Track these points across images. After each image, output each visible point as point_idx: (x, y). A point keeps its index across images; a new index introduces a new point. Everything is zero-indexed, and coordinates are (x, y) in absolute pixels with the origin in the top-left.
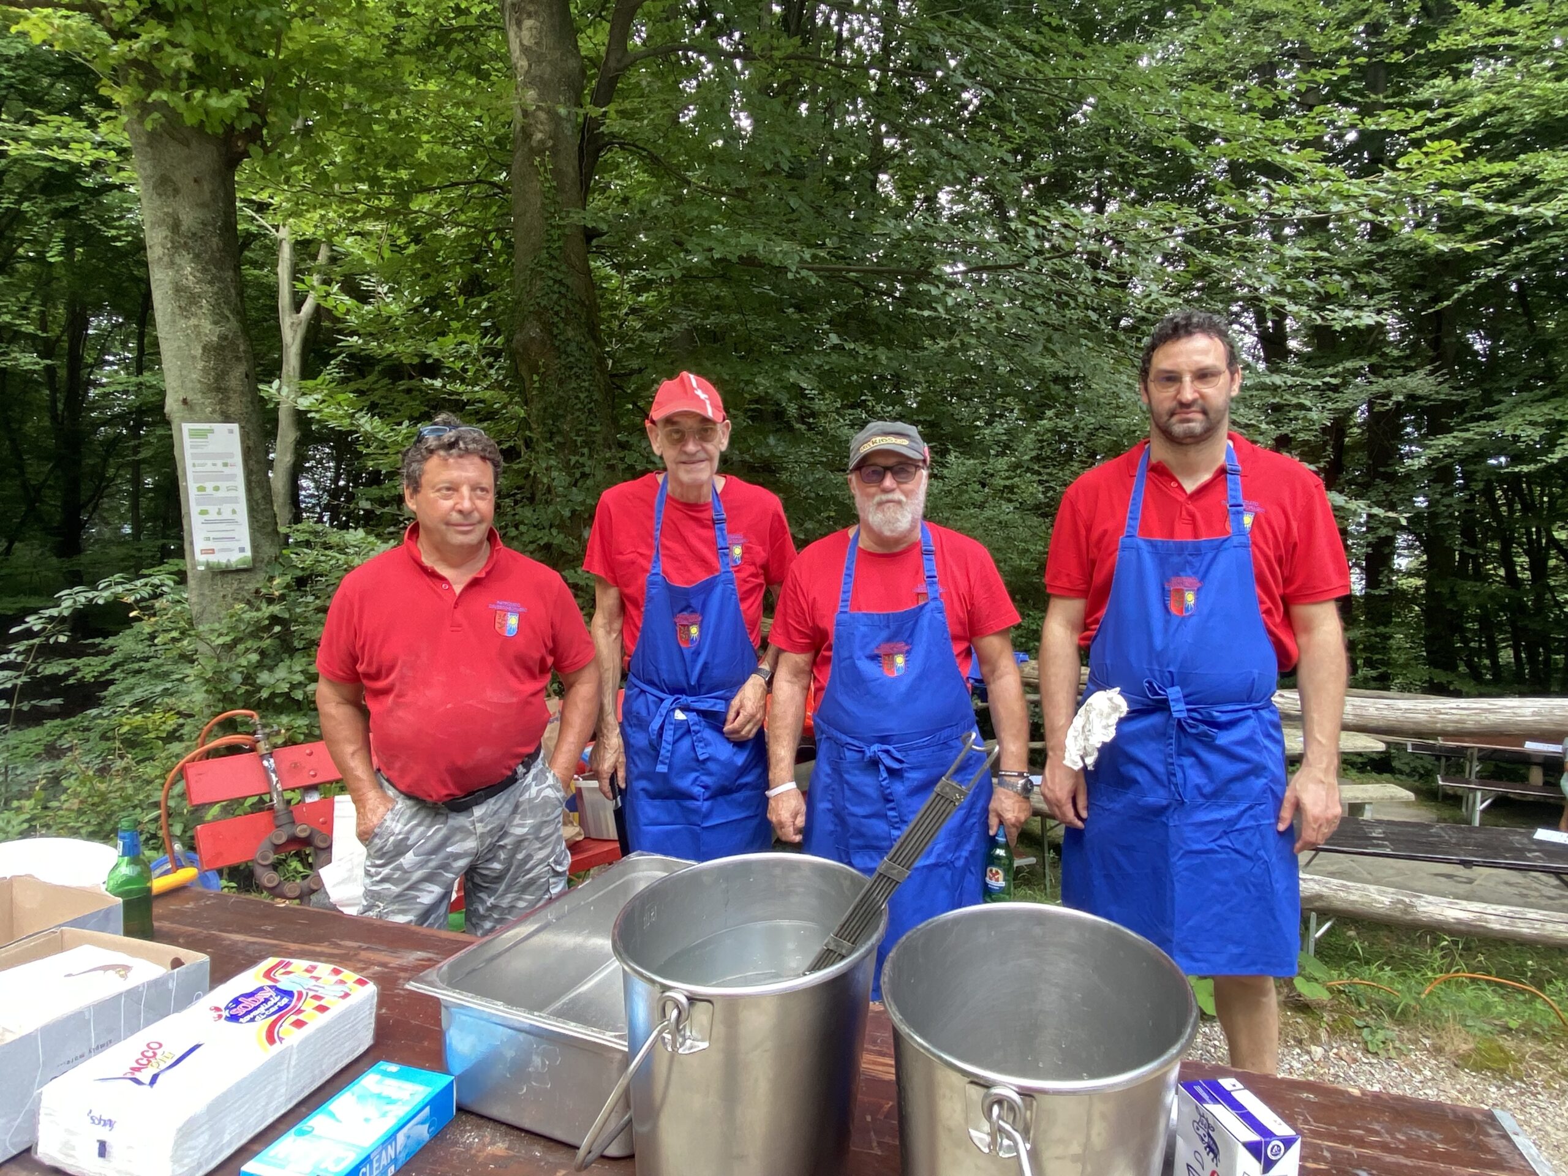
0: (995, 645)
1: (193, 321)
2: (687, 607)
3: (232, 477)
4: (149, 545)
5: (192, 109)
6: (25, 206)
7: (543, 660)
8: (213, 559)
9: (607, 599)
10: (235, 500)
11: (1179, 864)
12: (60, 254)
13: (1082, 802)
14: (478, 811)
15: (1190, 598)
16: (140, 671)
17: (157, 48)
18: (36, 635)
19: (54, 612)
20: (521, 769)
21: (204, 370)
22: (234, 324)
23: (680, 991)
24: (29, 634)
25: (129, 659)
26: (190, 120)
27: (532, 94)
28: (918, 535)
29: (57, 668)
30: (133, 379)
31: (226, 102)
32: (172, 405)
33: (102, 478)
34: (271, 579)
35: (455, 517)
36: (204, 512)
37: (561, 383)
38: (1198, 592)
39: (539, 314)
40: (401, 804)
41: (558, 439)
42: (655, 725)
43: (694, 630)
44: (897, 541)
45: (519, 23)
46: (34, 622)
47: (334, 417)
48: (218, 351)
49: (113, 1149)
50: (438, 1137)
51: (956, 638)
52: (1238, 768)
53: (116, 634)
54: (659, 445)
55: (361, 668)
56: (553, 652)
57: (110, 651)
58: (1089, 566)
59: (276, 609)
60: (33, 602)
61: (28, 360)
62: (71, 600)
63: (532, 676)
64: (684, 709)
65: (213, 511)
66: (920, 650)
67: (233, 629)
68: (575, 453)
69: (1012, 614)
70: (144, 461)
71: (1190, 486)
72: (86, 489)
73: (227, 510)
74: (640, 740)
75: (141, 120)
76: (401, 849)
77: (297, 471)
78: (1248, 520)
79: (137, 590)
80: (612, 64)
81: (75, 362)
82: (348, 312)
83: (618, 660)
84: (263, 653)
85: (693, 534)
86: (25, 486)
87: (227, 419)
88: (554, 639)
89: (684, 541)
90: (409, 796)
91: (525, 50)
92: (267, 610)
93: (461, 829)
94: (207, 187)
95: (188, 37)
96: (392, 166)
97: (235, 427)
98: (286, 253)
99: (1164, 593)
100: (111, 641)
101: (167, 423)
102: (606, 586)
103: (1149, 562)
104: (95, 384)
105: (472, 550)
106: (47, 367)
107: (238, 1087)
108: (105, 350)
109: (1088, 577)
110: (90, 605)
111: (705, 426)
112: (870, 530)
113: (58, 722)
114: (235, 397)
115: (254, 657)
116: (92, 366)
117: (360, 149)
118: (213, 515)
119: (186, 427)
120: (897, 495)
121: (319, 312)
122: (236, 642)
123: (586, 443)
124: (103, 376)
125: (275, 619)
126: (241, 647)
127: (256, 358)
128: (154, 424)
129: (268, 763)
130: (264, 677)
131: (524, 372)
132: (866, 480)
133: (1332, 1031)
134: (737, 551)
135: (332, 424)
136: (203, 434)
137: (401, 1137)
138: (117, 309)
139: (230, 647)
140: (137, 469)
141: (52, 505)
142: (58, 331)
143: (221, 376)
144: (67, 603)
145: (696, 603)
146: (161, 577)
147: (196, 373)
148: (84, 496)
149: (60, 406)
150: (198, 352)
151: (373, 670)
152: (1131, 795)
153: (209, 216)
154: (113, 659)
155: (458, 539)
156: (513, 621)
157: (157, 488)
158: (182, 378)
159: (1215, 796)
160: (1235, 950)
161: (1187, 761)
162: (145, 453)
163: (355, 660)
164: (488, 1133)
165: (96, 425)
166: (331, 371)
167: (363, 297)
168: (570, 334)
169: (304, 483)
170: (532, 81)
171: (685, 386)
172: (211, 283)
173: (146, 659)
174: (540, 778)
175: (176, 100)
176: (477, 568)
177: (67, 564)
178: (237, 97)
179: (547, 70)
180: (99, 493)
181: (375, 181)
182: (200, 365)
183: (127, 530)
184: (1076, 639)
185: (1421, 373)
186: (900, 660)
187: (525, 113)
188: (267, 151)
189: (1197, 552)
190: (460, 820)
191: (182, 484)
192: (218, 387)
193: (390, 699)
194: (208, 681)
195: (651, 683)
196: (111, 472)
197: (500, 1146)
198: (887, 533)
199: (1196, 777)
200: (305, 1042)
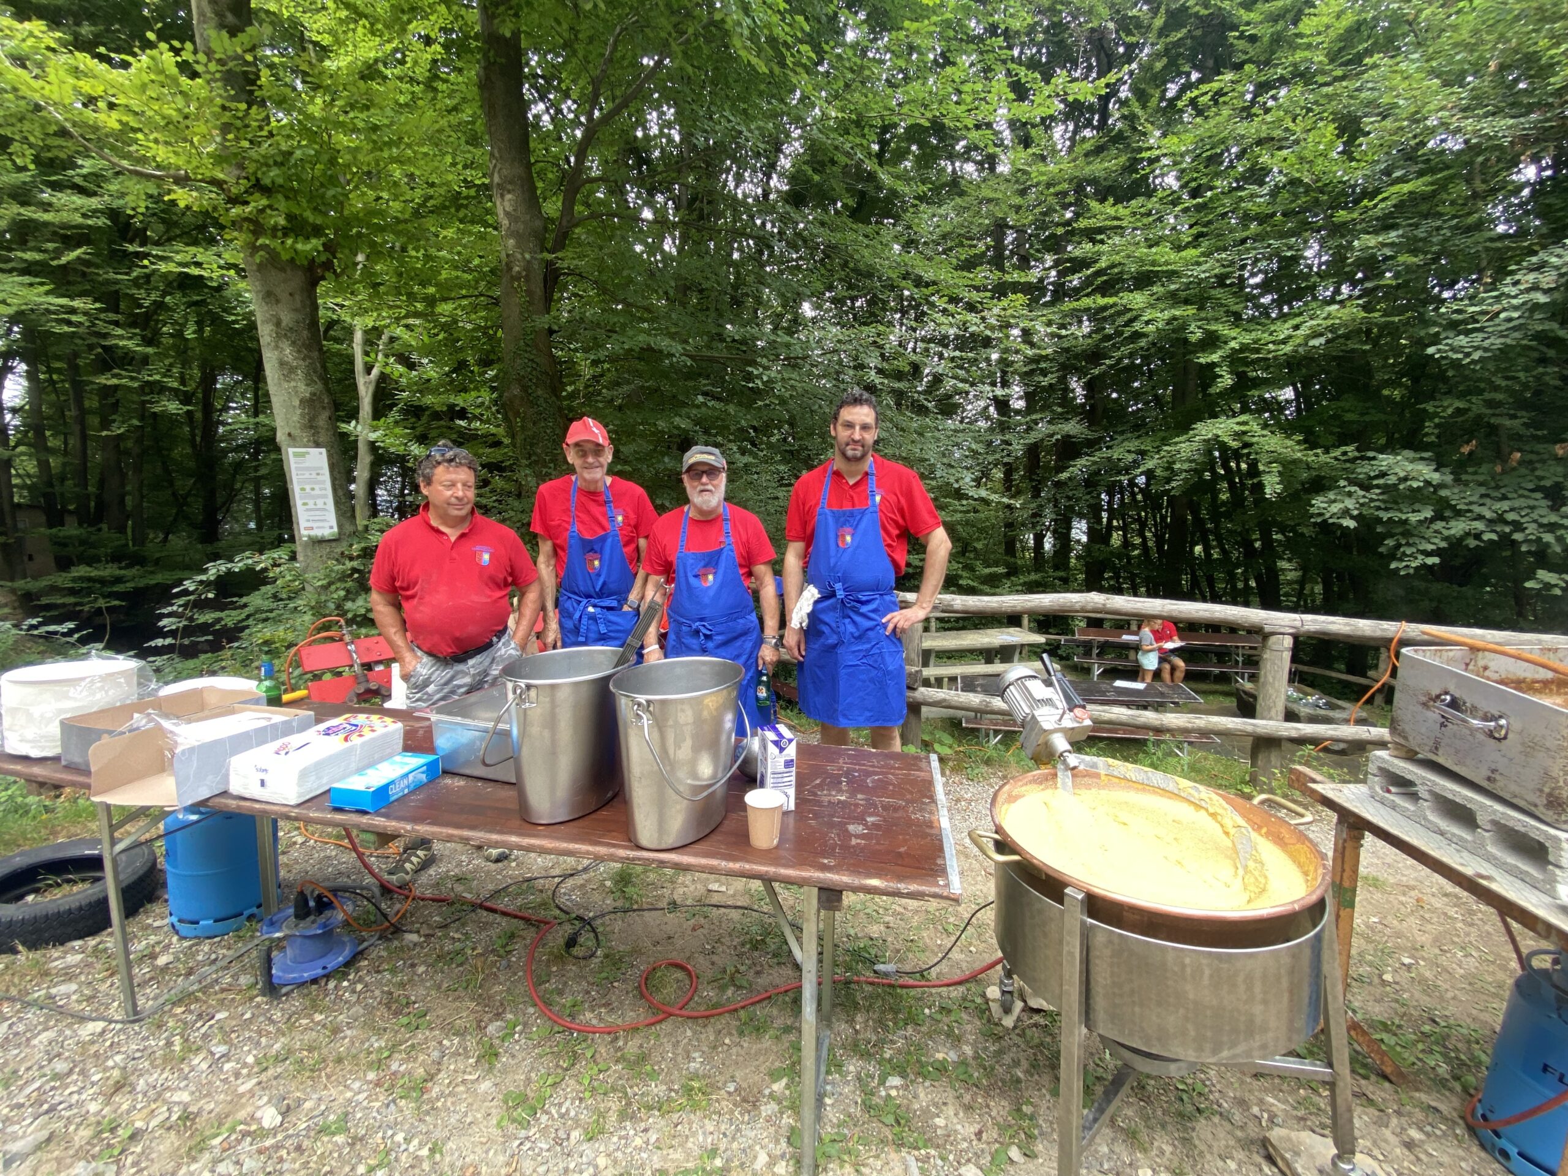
0: (763, 570)
1: (293, 384)
2: (592, 550)
3: (324, 482)
4: (270, 535)
5: (284, 249)
6: (168, 299)
7: (505, 579)
8: (312, 533)
9: (546, 547)
10: (325, 496)
11: (843, 672)
12: (194, 332)
13: (803, 647)
14: (471, 662)
15: (848, 538)
16: (266, 620)
17: (262, 211)
18: (192, 593)
19: (204, 578)
20: (495, 639)
21: (302, 415)
22: (320, 386)
23: (522, 683)
24: (186, 593)
25: (258, 611)
26: (285, 256)
27: (511, 242)
28: (721, 510)
29: (207, 617)
30: (252, 420)
31: (308, 247)
32: (281, 437)
33: (232, 489)
34: (351, 545)
35: (453, 500)
36: (305, 504)
37: (534, 423)
38: (853, 535)
39: (520, 380)
40: (426, 659)
41: (534, 458)
42: (577, 616)
43: (597, 563)
44: (710, 512)
45: (502, 196)
46: (190, 585)
47: (393, 445)
48: (309, 403)
49: (267, 783)
50: (431, 781)
51: (741, 566)
52: (872, 623)
53: (248, 595)
54: (572, 457)
55: (397, 584)
56: (511, 574)
57: (245, 606)
58: (804, 524)
59: (355, 564)
60: (186, 574)
61: (173, 407)
62: (215, 570)
63: (499, 587)
64: (595, 606)
65: (311, 503)
66: (721, 571)
67: (327, 576)
68: (546, 466)
69: (772, 552)
70: (262, 477)
71: (851, 482)
72: (221, 497)
73: (320, 503)
74: (569, 624)
75: (252, 255)
76: (426, 683)
77: (373, 484)
78: (878, 498)
79: (262, 562)
80: (564, 223)
81: (208, 408)
82: (401, 376)
83: (553, 580)
84: (348, 591)
85: (595, 509)
86: (174, 494)
87: (317, 445)
88: (512, 567)
89: (588, 512)
90: (430, 654)
91: (507, 214)
92: (349, 565)
93: (462, 672)
94: (298, 298)
95: (282, 204)
96: (423, 284)
97: (324, 450)
98: (358, 336)
99: (837, 536)
100: (244, 600)
101: (278, 450)
102: (545, 540)
103: (830, 520)
104: (225, 424)
105: (463, 519)
106: (188, 412)
107: (330, 757)
108: (230, 399)
109: (804, 529)
110: (229, 573)
111: (598, 449)
112: (695, 506)
113: (209, 655)
114: (323, 432)
115: (342, 593)
116: (221, 411)
117: (400, 275)
118: (311, 506)
119: (291, 451)
120: (710, 487)
121: (383, 377)
122: (330, 584)
123: (551, 461)
124: (229, 417)
125: (354, 570)
126: (333, 587)
127: (337, 406)
128: (269, 452)
129: (352, 647)
130: (349, 605)
131: (510, 415)
132: (692, 478)
133: (952, 770)
134: (620, 518)
135: (392, 450)
136: (303, 455)
137: (411, 777)
138: (236, 370)
139: (325, 588)
140: (257, 482)
141: (196, 507)
142: (194, 385)
143: (312, 419)
144: (214, 571)
145: (596, 547)
146: (281, 554)
147: (296, 417)
148: (219, 501)
149: (198, 439)
150: (297, 403)
151: (405, 585)
152: (822, 640)
153: (301, 317)
154: (246, 611)
155: (456, 513)
156: (486, 557)
157: (273, 495)
158: (287, 420)
159: (860, 638)
160: (868, 714)
161: (847, 621)
162: (263, 471)
163: (394, 579)
164: (456, 779)
165: (225, 452)
166: (394, 415)
167: (411, 366)
168: (540, 392)
169: (379, 492)
170: (512, 234)
171: (587, 427)
172: (304, 359)
173: (271, 611)
174: (506, 645)
175: (275, 244)
176: (464, 528)
177: (209, 549)
178: (315, 243)
179: (521, 227)
180: (230, 499)
181: (412, 297)
182: (299, 412)
183: (252, 525)
184: (801, 564)
185: (1072, 422)
186: (711, 577)
187: (508, 256)
188: (337, 276)
189: (852, 515)
190: (460, 667)
191: (289, 486)
192: (311, 426)
193: (416, 600)
194: (312, 608)
195: (575, 593)
196: (238, 486)
197: (461, 782)
198: (705, 508)
199: (851, 628)
200: (363, 744)
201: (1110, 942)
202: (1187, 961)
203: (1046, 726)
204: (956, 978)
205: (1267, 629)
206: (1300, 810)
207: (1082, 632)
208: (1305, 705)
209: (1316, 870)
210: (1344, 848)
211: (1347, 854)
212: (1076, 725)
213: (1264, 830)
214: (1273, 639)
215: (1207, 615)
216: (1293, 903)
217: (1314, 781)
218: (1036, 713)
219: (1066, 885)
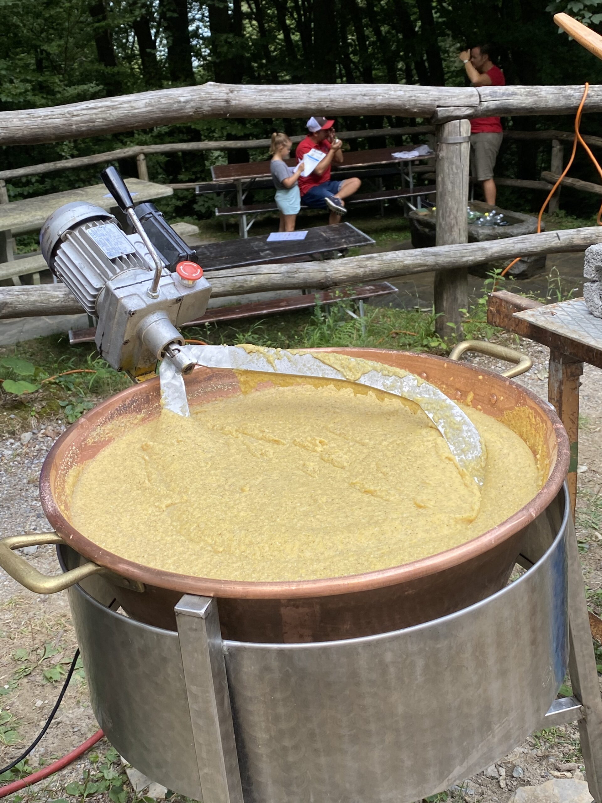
133: (39, 416)
201: (266, 669)
202: (389, 657)
203: (132, 304)
204: (72, 751)
205: (441, 112)
206: (513, 354)
207: (222, 172)
208: (483, 224)
209: (546, 441)
210: (561, 393)
211: (564, 399)
212: (184, 293)
213: (471, 396)
214: (449, 127)
215: (366, 101)
216: (526, 508)
217: (520, 308)
218: (112, 285)
219: (176, 595)
